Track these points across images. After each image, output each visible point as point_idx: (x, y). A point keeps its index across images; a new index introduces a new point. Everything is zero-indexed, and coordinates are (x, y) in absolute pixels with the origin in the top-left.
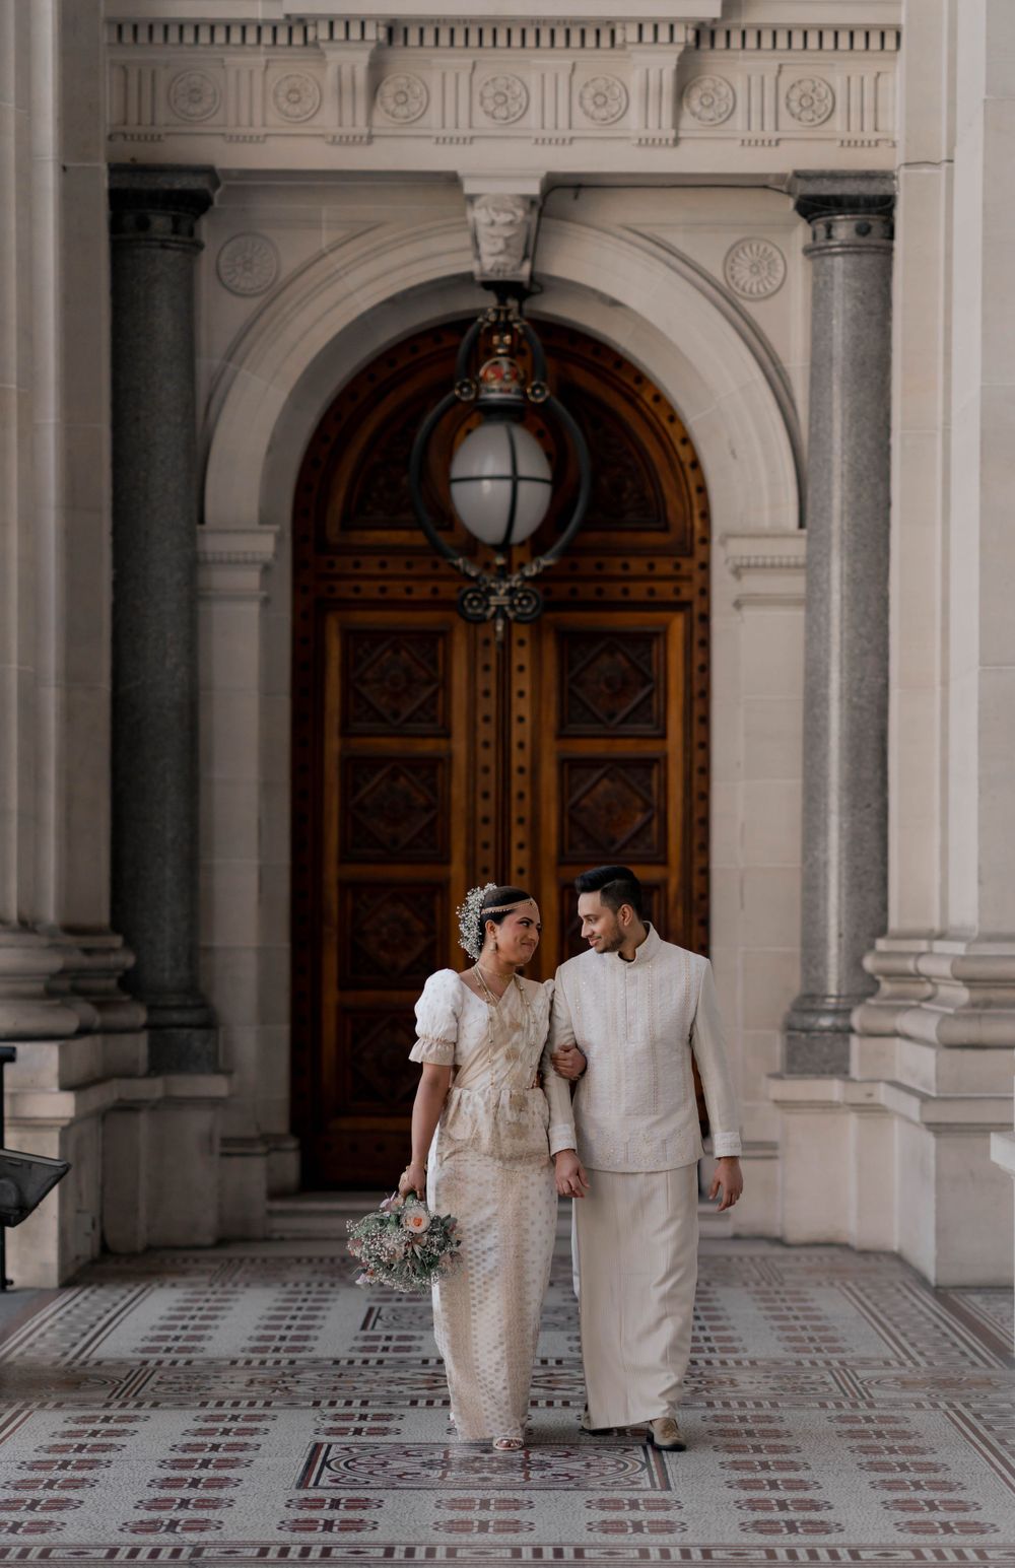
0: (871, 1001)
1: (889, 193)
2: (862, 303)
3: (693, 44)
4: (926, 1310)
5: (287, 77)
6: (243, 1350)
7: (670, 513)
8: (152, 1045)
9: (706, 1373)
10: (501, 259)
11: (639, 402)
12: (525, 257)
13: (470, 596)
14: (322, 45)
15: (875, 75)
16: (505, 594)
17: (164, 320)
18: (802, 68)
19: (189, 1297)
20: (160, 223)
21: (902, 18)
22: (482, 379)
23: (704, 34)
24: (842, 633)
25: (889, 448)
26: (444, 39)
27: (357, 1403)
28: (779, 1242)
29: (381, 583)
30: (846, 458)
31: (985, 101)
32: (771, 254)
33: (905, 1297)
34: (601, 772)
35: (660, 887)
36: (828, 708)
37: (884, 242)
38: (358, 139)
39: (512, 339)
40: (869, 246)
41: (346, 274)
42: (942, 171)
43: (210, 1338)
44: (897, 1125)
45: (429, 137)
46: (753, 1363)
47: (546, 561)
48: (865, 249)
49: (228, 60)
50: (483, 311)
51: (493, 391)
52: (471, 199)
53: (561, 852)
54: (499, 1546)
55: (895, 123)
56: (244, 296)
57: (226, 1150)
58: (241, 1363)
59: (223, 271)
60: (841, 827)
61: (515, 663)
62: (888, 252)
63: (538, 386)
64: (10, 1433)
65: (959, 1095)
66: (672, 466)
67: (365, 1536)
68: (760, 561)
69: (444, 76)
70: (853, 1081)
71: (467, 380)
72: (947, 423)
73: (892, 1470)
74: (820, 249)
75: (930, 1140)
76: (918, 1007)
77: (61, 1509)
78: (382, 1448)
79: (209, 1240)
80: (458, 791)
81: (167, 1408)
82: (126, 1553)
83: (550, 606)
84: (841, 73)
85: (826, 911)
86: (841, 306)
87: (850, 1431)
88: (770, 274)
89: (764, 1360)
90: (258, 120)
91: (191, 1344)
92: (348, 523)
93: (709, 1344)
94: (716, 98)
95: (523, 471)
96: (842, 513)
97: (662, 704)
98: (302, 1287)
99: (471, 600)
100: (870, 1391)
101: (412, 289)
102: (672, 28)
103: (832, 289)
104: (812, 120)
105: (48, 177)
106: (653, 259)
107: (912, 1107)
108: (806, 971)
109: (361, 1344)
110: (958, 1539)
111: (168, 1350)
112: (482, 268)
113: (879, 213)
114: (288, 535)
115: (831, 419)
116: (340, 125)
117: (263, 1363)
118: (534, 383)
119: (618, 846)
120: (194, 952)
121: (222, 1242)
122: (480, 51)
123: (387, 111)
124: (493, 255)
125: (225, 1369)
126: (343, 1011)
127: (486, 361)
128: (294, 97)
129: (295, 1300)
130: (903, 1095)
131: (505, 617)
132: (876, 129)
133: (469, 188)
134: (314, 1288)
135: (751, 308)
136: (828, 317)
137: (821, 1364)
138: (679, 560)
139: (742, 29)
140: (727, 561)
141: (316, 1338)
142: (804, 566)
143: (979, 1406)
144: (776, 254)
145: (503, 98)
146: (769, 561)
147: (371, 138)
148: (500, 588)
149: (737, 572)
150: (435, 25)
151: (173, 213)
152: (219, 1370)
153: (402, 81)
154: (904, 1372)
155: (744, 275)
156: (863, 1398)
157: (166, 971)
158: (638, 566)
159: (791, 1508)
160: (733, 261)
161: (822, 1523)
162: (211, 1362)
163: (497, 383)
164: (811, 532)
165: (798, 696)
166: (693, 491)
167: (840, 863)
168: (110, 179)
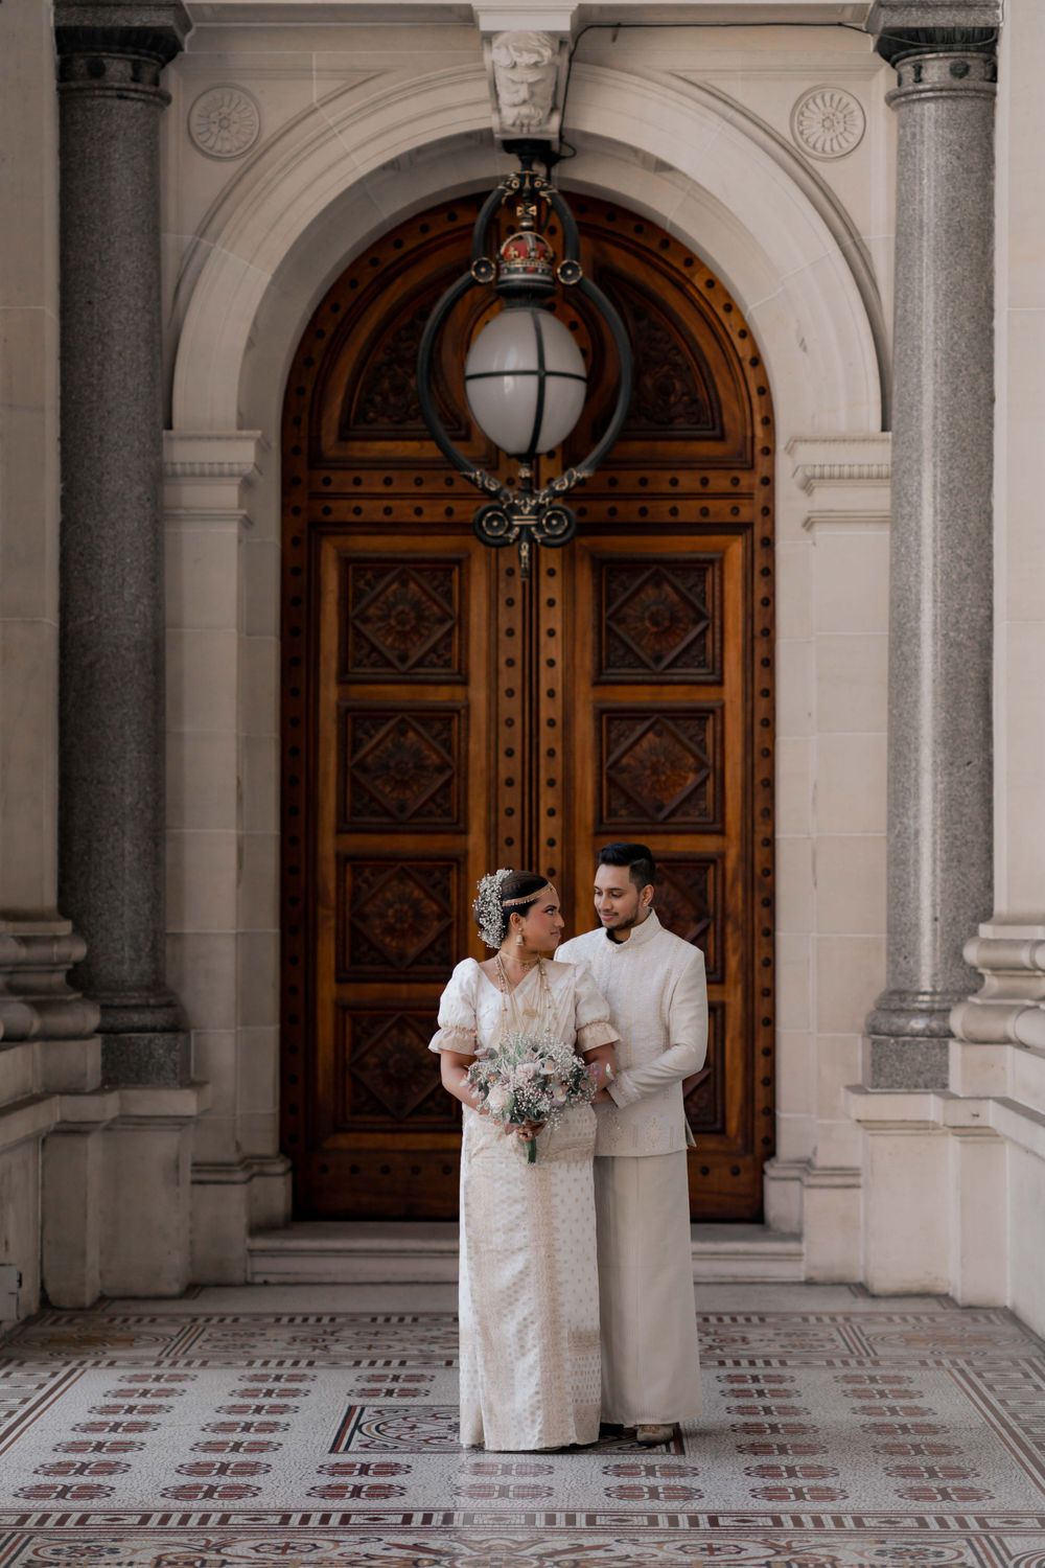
0: (974, 999)
1: (992, 25)
2: (960, 158)
7: (726, 419)
8: (106, 1052)
10: (525, 110)
11: (689, 287)
12: (554, 109)
13: (489, 515)
16: (530, 513)
17: (122, 182)
20: (118, 69)
22: (505, 258)
25: (992, 332)
28: (861, 1289)
29: (386, 503)
32: (847, 105)
34: (647, 724)
35: (716, 860)
36: (918, 644)
37: (986, 85)
39: (539, 210)
40: (967, 89)
41: (342, 132)
44: (1009, 1152)
47: (580, 473)
48: (960, 93)
50: (505, 178)
51: (516, 271)
52: (489, 37)
53: (599, 820)
56: (219, 159)
57: (199, 1177)
59: (195, 130)
60: (935, 788)
61: (544, 597)
62: (992, 96)
63: (570, 266)
66: (729, 363)
68: (836, 470)
70: (956, 1097)
71: (485, 259)
74: (906, 94)
76: (1036, 1008)
80: (477, 748)
83: (585, 528)
85: (917, 890)
86: (932, 159)
88: (847, 129)
92: (345, 434)
95: (550, 365)
96: (936, 410)
97: (718, 645)
99: (490, 520)
101: (419, 150)
103: (922, 142)
106: (707, 112)
108: (893, 962)
112: (502, 124)
113: (979, 50)
114: (275, 444)
115: (920, 299)
118: (565, 262)
119: (665, 813)
120: (160, 940)
124: (515, 105)
126: (342, 1008)
127: (508, 237)
131: (532, 540)
133: (486, 24)
135: (824, 170)
136: (917, 175)
138: (736, 474)
140: (794, 473)
142: (889, 477)
144: (854, 105)
146: (846, 470)
148: (525, 505)
149: (807, 486)
151: (133, 57)
155: (815, 130)
157: (125, 965)
158: (688, 481)
160: (802, 114)
163: (520, 262)
164: (897, 434)
165: (883, 633)
166: (754, 392)
167: (935, 833)
168: (55, 14)
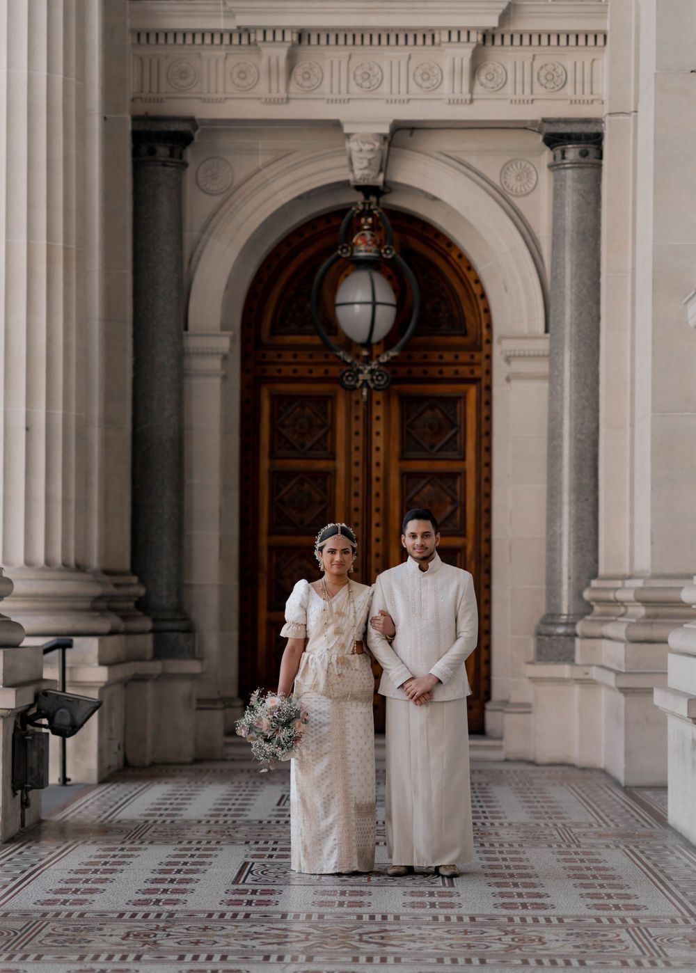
0: (588, 617)
1: (599, 131)
2: (583, 197)
3: (481, 42)
4: (617, 799)
5: (239, 64)
6: (206, 815)
7: (468, 325)
8: (155, 642)
9: (481, 829)
10: (366, 172)
11: (449, 258)
12: (381, 171)
13: (347, 374)
14: (259, 44)
15: (591, 60)
16: (368, 373)
17: (164, 208)
18: (547, 56)
19: (176, 789)
20: (163, 151)
21: (607, 27)
22: (355, 244)
23: (488, 37)
24: (571, 396)
25: (599, 284)
26: (332, 40)
27: (271, 842)
28: (533, 763)
29: (294, 367)
30: (573, 291)
31: (655, 74)
32: (529, 169)
33: (606, 792)
34: (425, 480)
35: (461, 551)
36: (562, 441)
37: (597, 161)
38: (280, 100)
39: (373, 220)
40: (587, 163)
41: (273, 181)
42: (631, 118)
43: (186, 809)
44: (603, 691)
45: (323, 99)
46: (510, 824)
47: (392, 353)
48: (584, 165)
49: (204, 53)
50: (355, 204)
51: (361, 251)
52: (348, 136)
54: (349, 914)
55: (603, 89)
56: (212, 194)
57: (199, 706)
58: (204, 822)
59: (200, 180)
60: (570, 513)
61: (374, 415)
62: (599, 167)
63: (388, 248)
64: (65, 855)
65: (639, 671)
66: (469, 297)
67: (270, 908)
68: (522, 353)
69: (332, 62)
70: (577, 665)
71: (345, 245)
72: (634, 269)
73: (588, 878)
74: (558, 165)
75: (621, 698)
76: (616, 620)
77: (92, 893)
78: (284, 864)
79: (189, 759)
80: (340, 492)
81: (158, 844)
82: (129, 915)
83: (395, 380)
84: (570, 59)
85: (561, 562)
86: (571, 199)
87: (564, 859)
88: (528, 181)
89: (517, 823)
90: (221, 89)
91: (174, 812)
92: (274, 331)
93: (485, 815)
94: (495, 75)
95: (379, 299)
96: (571, 323)
97: (462, 440)
98: (243, 784)
99: (347, 377)
100: (579, 839)
101: (313, 191)
102: (469, 33)
103: (565, 189)
104: (553, 88)
105: (96, 124)
106: (457, 172)
107: (610, 679)
108: (548, 599)
109: (276, 813)
110: (623, 913)
111: (161, 815)
112: (354, 178)
113: (594, 143)
114: (238, 337)
115: (564, 267)
116: (270, 92)
117: (217, 822)
118: (386, 246)
120: (181, 587)
121: (197, 761)
122: (354, 48)
123: (298, 84)
124: (361, 169)
125: (194, 825)
126: (271, 624)
127: (357, 233)
128: (242, 75)
129: (238, 791)
130: (606, 672)
131: (368, 387)
132: (592, 93)
133: (347, 129)
134: (250, 784)
135: (515, 201)
136: (563, 206)
137: (551, 825)
138: (473, 353)
139: (511, 33)
140: (501, 353)
141: (249, 810)
142: (548, 356)
143: (643, 847)
144: (532, 169)
145: (367, 75)
146: (526, 353)
147: (288, 99)
148: (365, 369)
149: (508, 360)
150: (327, 32)
151: (170, 145)
152: (191, 825)
153: (307, 66)
154: (600, 829)
155: (512, 181)
156: (575, 842)
157: (164, 598)
158: (448, 356)
159: (525, 896)
160: (506, 173)
161: (543, 904)
162: (186, 821)
163: (363, 247)
164: (552, 335)
165: (545, 434)
166: (482, 311)
167: (569, 534)
168: (133, 124)
